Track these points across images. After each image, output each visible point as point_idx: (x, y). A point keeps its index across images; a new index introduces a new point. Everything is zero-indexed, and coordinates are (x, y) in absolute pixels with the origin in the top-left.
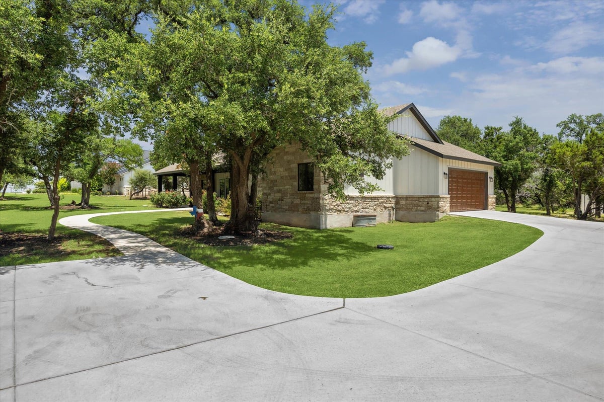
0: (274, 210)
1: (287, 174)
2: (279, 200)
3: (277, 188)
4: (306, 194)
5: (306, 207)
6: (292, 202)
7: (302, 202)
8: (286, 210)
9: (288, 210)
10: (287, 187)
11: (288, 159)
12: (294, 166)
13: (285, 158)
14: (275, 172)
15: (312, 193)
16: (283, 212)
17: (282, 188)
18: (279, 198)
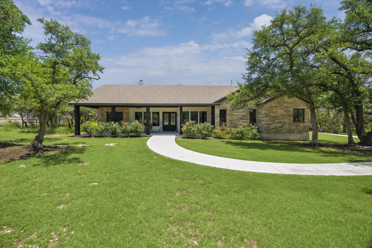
0: (276, 133)
1: (286, 114)
2: (280, 127)
3: (278, 121)
4: (299, 124)
5: (299, 131)
6: (290, 128)
7: (297, 128)
8: (285, 132)
9: (287, 132)
10: (287, 120)
11: (287, 106)
12: (291, 109)
13: (285, 105)
14: (276, 112)
15: (304, 124)
16: (282, 133)
17: (282, 121)
18: (279, 126)
